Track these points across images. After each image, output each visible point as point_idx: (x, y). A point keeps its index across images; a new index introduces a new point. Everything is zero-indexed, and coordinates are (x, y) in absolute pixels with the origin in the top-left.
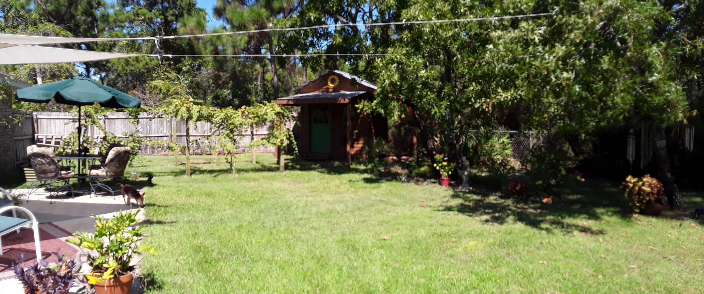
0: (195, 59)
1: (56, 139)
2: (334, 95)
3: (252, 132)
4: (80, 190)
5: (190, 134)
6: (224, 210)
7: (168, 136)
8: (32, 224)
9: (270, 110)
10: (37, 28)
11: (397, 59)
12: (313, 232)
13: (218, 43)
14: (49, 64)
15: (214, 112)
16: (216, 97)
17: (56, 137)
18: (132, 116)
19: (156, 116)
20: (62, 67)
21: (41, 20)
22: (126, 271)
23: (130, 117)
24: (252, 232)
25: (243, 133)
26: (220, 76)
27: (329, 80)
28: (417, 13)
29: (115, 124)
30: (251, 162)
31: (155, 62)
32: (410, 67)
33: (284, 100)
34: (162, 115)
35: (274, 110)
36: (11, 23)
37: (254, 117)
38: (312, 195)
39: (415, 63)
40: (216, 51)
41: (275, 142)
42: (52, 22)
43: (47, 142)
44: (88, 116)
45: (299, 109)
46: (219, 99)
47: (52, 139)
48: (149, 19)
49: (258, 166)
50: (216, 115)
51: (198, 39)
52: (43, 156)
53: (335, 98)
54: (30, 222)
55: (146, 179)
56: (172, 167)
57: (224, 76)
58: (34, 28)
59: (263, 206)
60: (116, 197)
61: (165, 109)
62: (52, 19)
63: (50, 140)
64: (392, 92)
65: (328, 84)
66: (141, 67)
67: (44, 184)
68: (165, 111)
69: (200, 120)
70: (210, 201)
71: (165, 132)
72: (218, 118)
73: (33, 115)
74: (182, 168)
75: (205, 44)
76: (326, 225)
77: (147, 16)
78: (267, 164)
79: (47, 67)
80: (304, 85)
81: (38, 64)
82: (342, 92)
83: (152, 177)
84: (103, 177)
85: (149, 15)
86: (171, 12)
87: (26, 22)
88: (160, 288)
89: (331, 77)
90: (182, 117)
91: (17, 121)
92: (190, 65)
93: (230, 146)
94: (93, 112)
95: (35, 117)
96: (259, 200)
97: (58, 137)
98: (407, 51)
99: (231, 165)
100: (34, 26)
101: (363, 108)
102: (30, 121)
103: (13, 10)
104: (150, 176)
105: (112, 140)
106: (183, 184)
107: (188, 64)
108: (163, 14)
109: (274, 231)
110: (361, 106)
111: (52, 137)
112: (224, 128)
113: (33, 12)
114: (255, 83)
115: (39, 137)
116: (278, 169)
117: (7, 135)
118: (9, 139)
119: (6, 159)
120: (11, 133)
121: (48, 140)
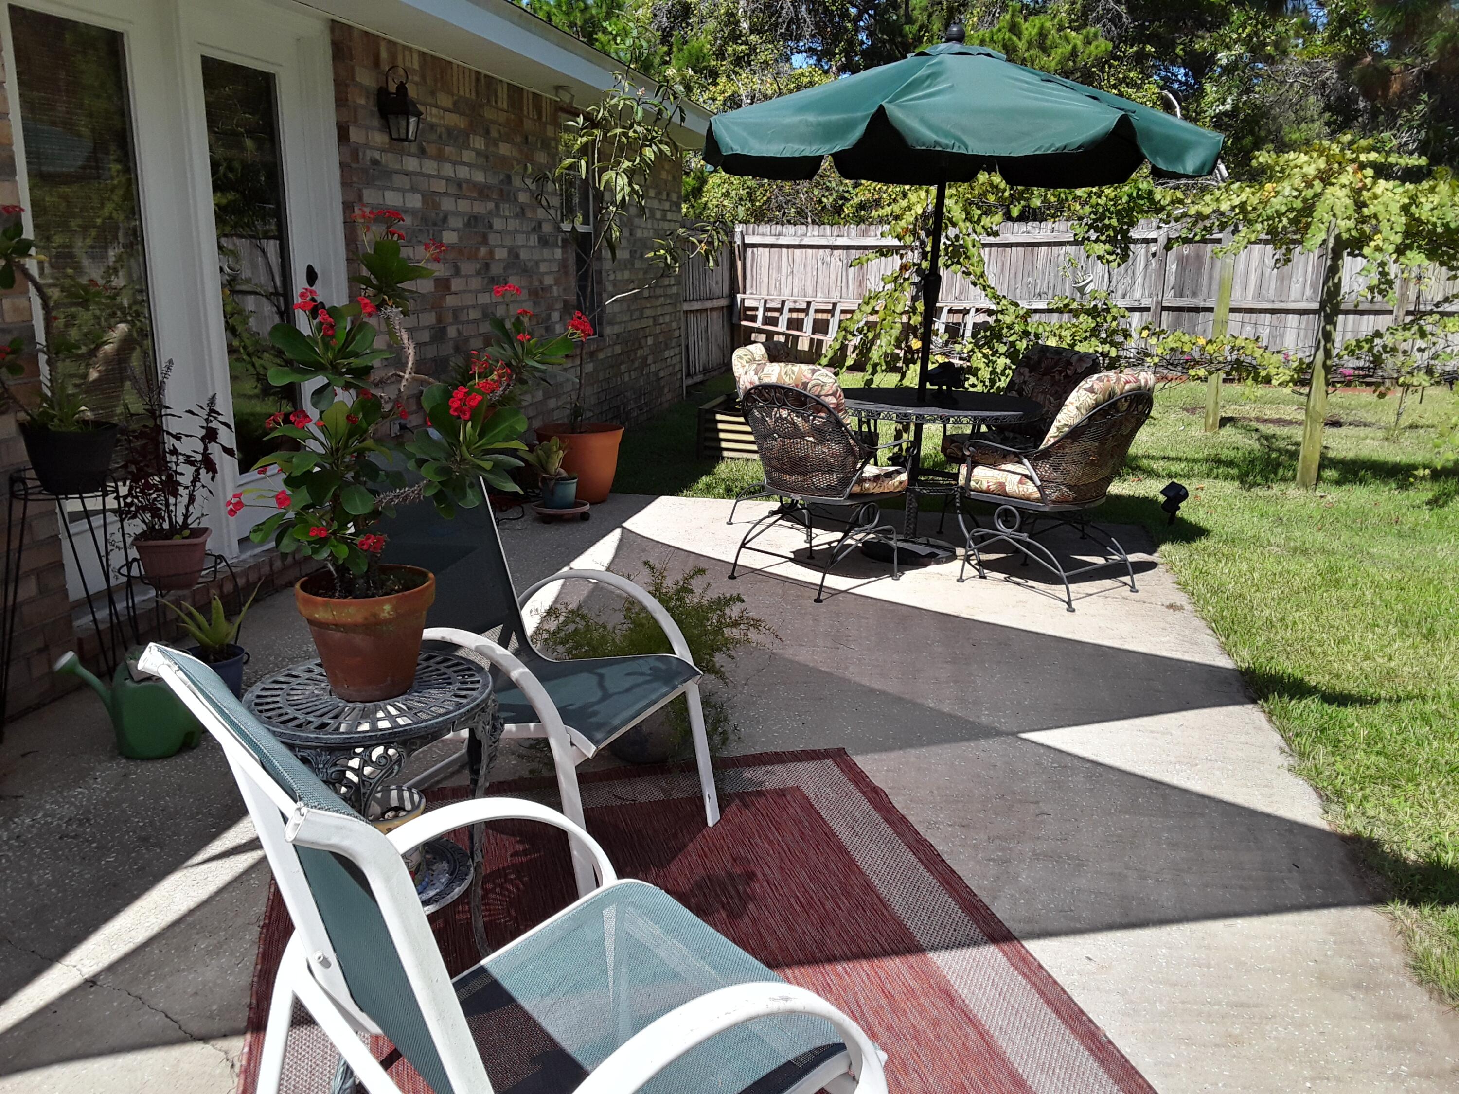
1: (791, 310)
4: (913, 534)
7: (1148, 309)
17: (792, 306)
43: (768, 321)
47: (780, 310)
52: (798, 399)
63: (776, 314)
73: (733, 235)
74: (1240, 441)
91: (702, 248)
95: (738, 241)
97: (797, 306)
102: (725, 252)
111: (783, 303)
115: (748, 304)
117: (666, 296)
118: (669, 309)
119: (662, 374)
120: (674, 290)
121: (770, 314)
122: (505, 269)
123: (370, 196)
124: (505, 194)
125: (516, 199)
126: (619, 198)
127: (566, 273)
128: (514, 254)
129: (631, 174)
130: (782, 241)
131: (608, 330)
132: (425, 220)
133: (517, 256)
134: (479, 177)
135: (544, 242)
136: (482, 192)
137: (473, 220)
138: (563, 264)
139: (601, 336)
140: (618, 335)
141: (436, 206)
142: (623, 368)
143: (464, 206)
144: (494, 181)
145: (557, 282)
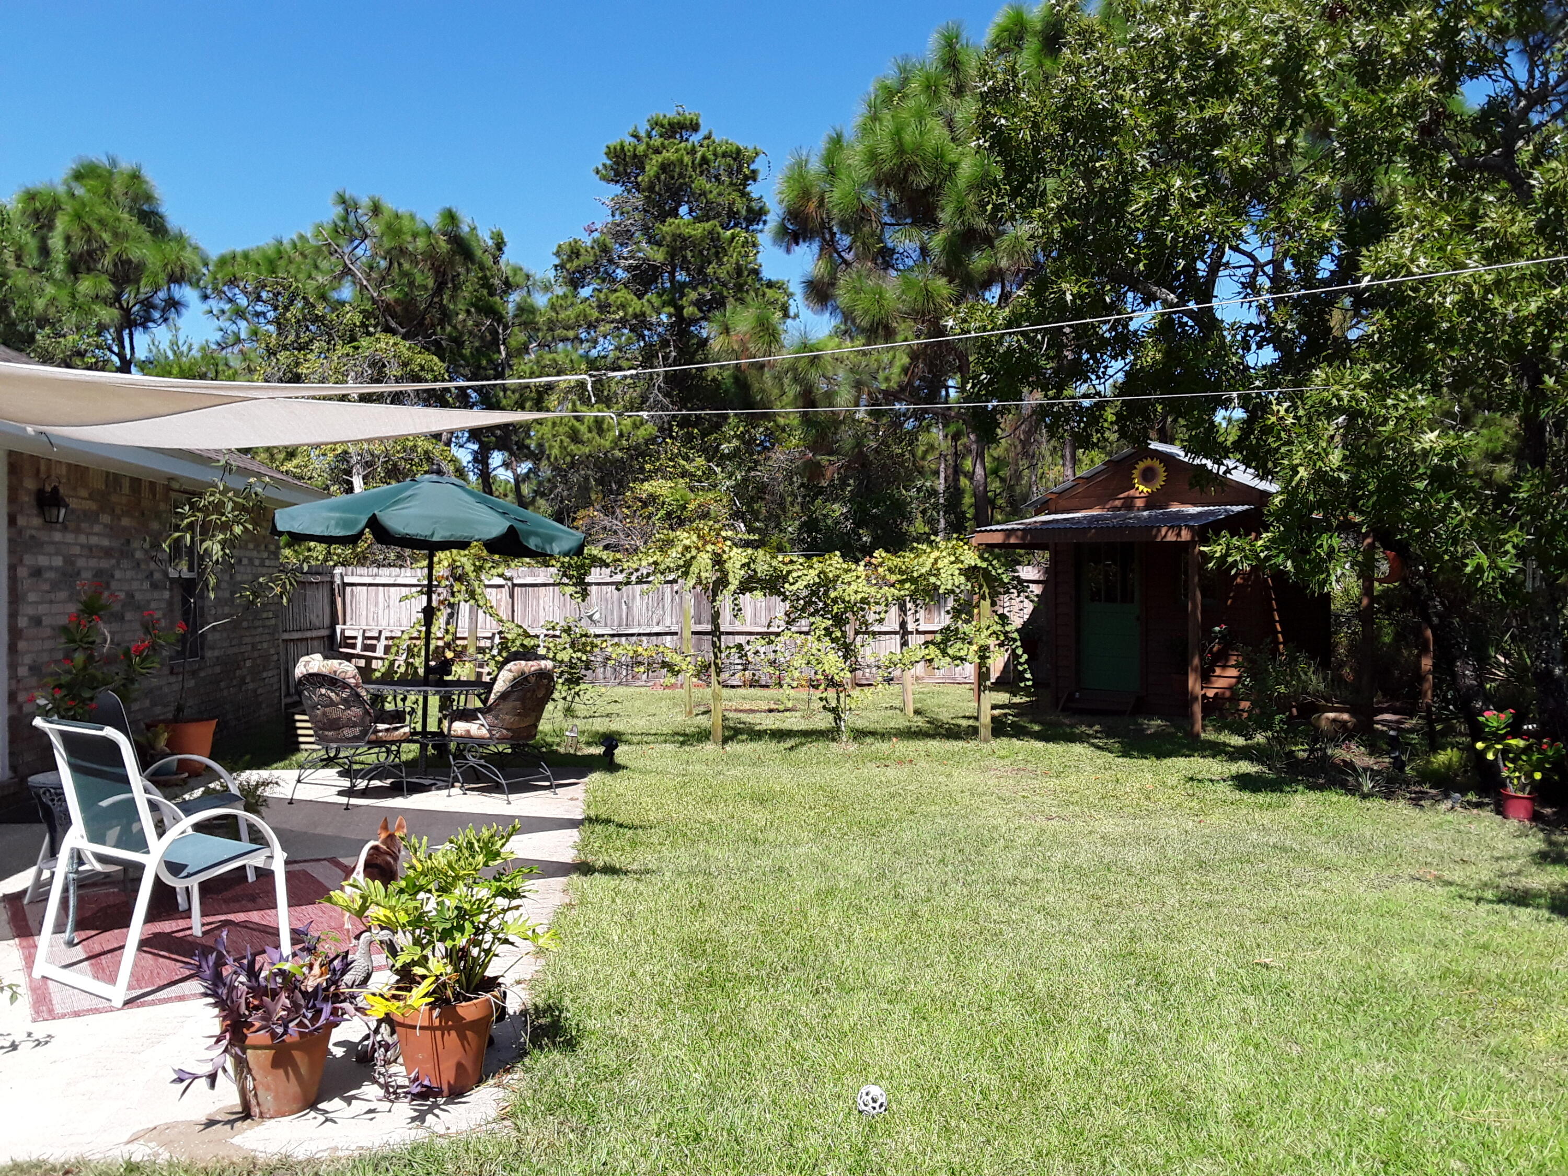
0: (752, 421)
1: (387, 638)
2: (1150, 516)
3: (903, 625)
4: (425, 775)
5: (722, 630)
6: (796, 844)
8: (271, 857)
9: (946, 561)
10: (356, 348)
11: (1340, 399)
12: (1039, 922)
13: (813, 375)
14: (381, 440)
15: (790, 567)
16: (811, 525)
17: (389, 634)
18: (570, 577)
19: (633, 578)
20: (414, 448)
21: (367, 326)
22: (475, 991)
23: (565, 580)
24: (859, 909)
25: (876, 628)
26: (818, 464)
27: (1136, 473)
28: (1407, 252)
29: (538, 599)
30: (902, 711)
31: (650, 429)
32: (1386, 420)
33: (994, 534)
34: (648, 575)
35: (957, 560)
36: (292, 337)
37: (902, 582)
38: (1066, 813)
39: (1401, 411)
40: (808, 398)
41: (962, 653)
42: (394, 332)
43: (366, 648)
44: (459, 579)
45: (1043, 556)
46: (818, 531)
47: (378, 638)
48: (635, 316)
49: (920, 722)
50: (795, 574)
51: (761, 366)
52: (331, 681)
53: (1149, 527)
54: (266, 852)
55: (599, 750)
56: (680, 718)
57: (832, 466)
58: (348, 349)
59: (907, 836)
60: (512, 797)
61: (655, 558)
62: (393, 325)
63: (374, 642)
64: (1320, 504)
65: (1132, 487)
66: (608, 444)
67: (336, 757)
68: (656, 563)
69: (751, 590)
70: (760, 817)
71: (668, 624)
72: (800, 584)
73: (333, 576)
74: (704, 721)
75: (778, 379)
76: (1083, 905)
77: (630, 310)
78: (945, 716)
79: (377, 449)
80: (1060, 488)
81: (356, 442)
82: (1175, 508)
83: (616, 746)
84: (481, 743)
85: (636, 305)
86: (693, 296)
87: (329, 335)
88: (571, 1045)
89: (1141, 465)
90: (699, 581)
91: (278, 590)
92: (740, 437)
93: (833, 662)
94: (469, 568)
95: (338, 581)
96: (900, 820)
97: (394, 635)
98: (1375, 372)
99: (838, 718)
100: (349, 342)
101: (1227, 554)
102: (326, 591)
103: (299, 304)
104: (611, 741)
105: (518, 643)
106: (699, 768)
107: (736, 436)
108: (672, 303)
109: (924, 910)
110: (1218, 550)
111: (380, 632)
112: (817, 611)
113: (348, 307)
114: (919, 484)
115: (347, 633)
116: (973, 732)
117: (264, 627)
118: (268, 637)
119: (259, 691)
120: (273, 622)
121: (369, 642)
122: (123, 606)
123: (28, 560)
124: (125, 553)
125: (133, 556)
126: (214, 558)
127: (172, 611)
128: (130, 595)
129: (223, 543)
130: (378, 580)
131: (209, 654)
132: (64, 574)
133: (133, 597)
134: (106, 542)
135: (155, 586)
136: (107, 553)
137: (99, 573)
138: (170, 603)
139: (202, 658)
140: (218, 658)
141: (72, 563)
142: (223, 684)
143: (93, 563)
144: (116, 544)
145: (164, 616)
